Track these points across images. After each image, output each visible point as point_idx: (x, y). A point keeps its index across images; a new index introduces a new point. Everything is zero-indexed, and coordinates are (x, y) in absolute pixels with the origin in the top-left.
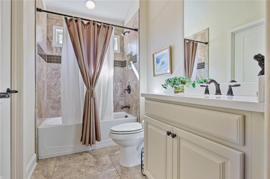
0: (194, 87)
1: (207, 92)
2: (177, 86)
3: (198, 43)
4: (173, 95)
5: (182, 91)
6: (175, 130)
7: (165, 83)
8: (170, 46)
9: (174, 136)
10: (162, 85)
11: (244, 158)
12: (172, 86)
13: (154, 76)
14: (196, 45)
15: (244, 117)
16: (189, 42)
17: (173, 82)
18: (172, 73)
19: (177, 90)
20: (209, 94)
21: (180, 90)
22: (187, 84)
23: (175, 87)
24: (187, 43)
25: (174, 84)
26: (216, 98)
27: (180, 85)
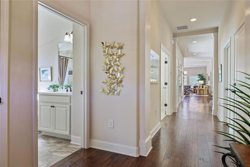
0: (62, 89)
1: (67, 91)
2: (55, 89)
3: (69, 59)
4: (53, 92)
5: (57, 91)
6: (54, 105)
7: (49, 87)
8: (51, 67)
9: (54, 107)
10: (48, 88)
11: (70, 106)
12: (53, 89)
13: (40, 81)
14: (68, 60)
15: (70, 97)
16: (63, 58)
17: (53, 87)
18: (52, 81)
19: (55, 90)
20: (68, 91)
21: (56, 90)
22: (59, 87)
23: (54, 89)
24: (62, 59)
25: (53, 88)
26: (70, 93)
27: (56, 88)
